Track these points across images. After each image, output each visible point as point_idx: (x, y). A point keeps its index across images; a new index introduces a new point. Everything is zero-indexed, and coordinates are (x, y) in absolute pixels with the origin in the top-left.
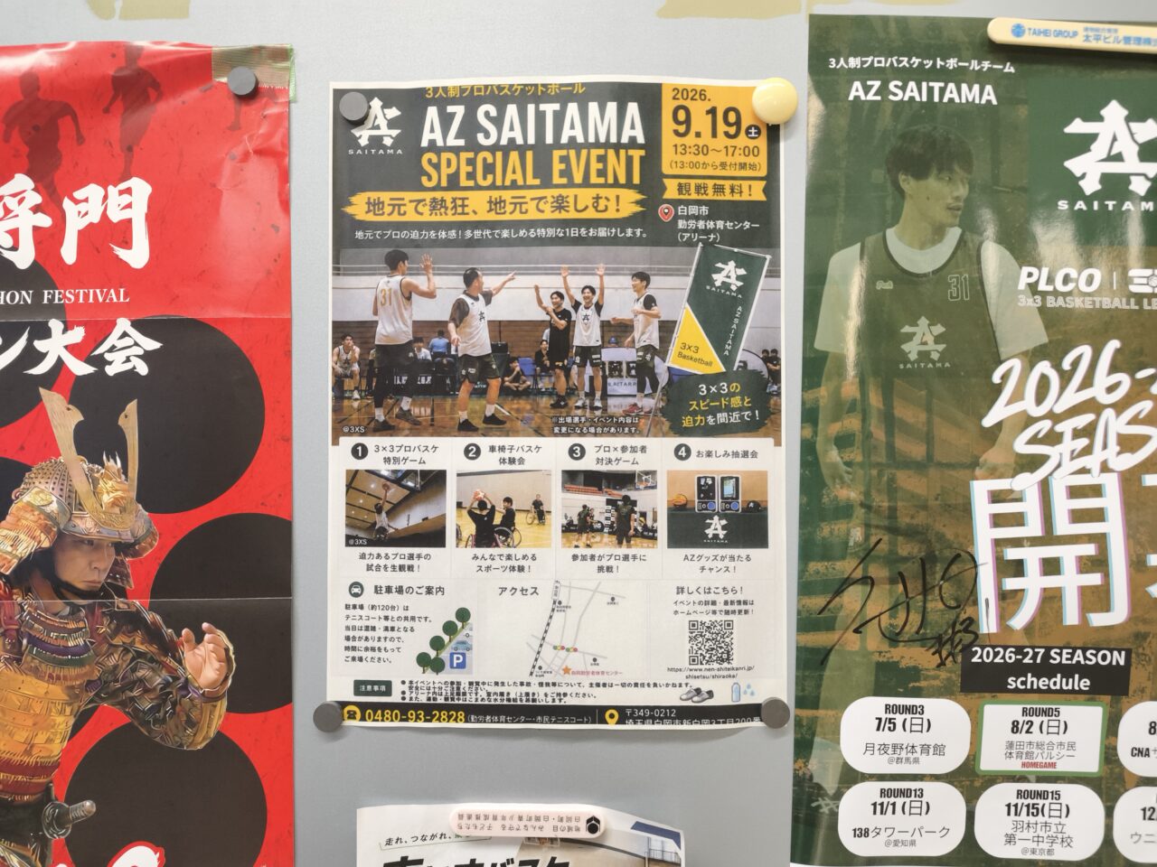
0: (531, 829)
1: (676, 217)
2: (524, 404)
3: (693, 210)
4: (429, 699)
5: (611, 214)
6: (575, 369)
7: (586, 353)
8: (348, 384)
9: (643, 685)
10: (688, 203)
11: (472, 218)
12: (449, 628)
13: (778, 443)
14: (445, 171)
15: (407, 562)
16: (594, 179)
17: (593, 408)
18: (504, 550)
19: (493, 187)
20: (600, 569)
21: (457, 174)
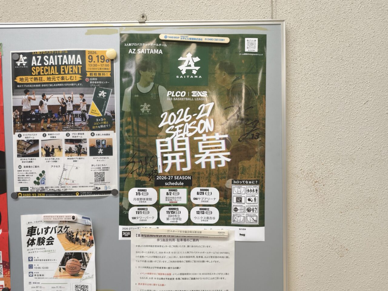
0: (60, 219)
1: (90, 81)
2: (56, 124)
3: (94, 79)
4: (37, 191)
5: (74, 80)
6: (67, 116)
7: (70, 112)
8: (17, 120)
9: (84, 187)
10: (92, 77)
11: (43, 82)
12: (41, 175)
13: (115, 132)
14: (37, 71)
15: (31, 161)
16: (70, 72)
17: (71, 125)
18: (53, 158)
19: (48, 75)
20: (74, 161)
21: (40, 72)
